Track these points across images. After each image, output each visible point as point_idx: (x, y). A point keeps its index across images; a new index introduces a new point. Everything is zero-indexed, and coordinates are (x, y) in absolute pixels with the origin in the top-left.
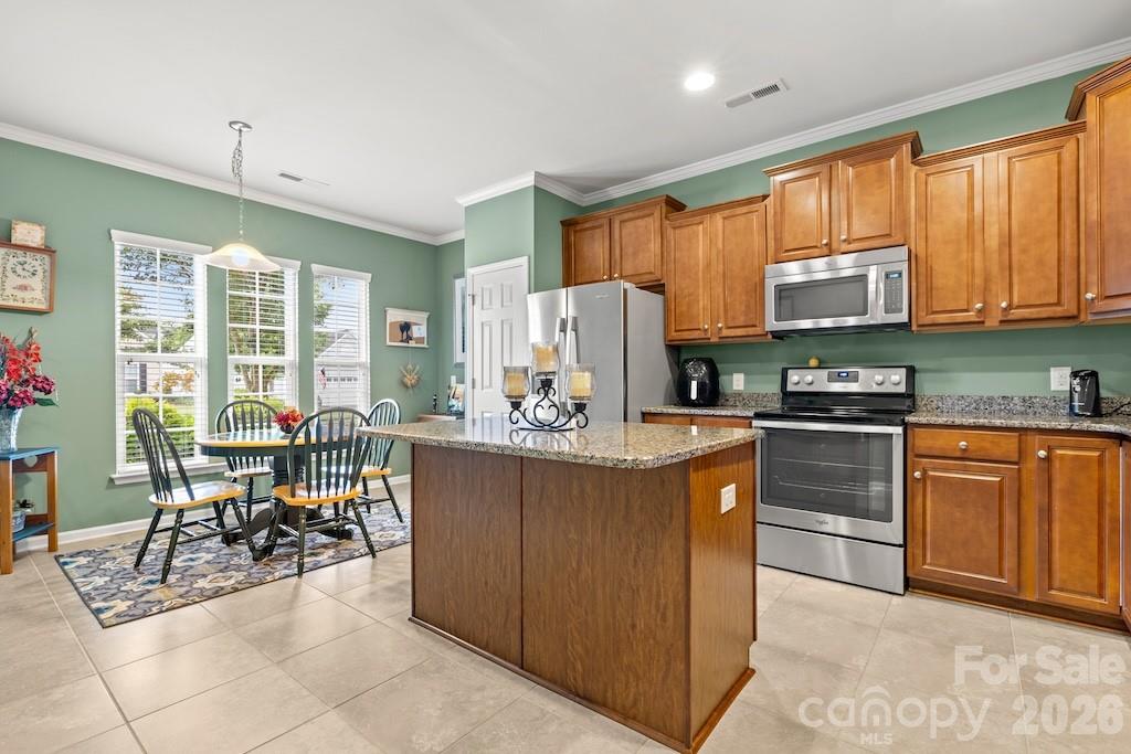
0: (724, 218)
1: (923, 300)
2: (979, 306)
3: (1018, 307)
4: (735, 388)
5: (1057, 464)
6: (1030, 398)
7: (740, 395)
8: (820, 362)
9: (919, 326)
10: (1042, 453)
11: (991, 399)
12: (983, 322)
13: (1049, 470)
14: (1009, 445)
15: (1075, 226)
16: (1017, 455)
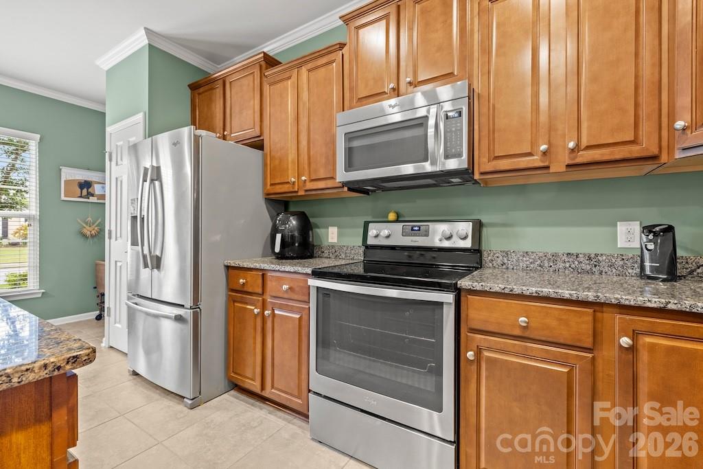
0: (309, 71)
1: (485, 143)
2: (543, 147)
3: (588, 148)
4: (330, 241)
5: (644, 356)
6: (596, 255)
7: (333, 247)
8: (398, 215)
9: (482, 174)
10: (625, 341)
11: (555, 255)
12: (548, 167)
13: (634, 364)
14: (581, 323)
15: (657, 42)
16: (591, 340)
